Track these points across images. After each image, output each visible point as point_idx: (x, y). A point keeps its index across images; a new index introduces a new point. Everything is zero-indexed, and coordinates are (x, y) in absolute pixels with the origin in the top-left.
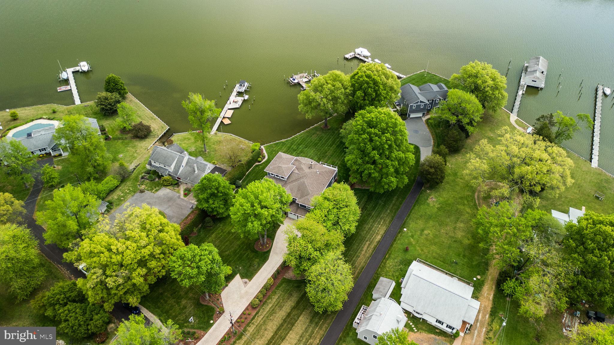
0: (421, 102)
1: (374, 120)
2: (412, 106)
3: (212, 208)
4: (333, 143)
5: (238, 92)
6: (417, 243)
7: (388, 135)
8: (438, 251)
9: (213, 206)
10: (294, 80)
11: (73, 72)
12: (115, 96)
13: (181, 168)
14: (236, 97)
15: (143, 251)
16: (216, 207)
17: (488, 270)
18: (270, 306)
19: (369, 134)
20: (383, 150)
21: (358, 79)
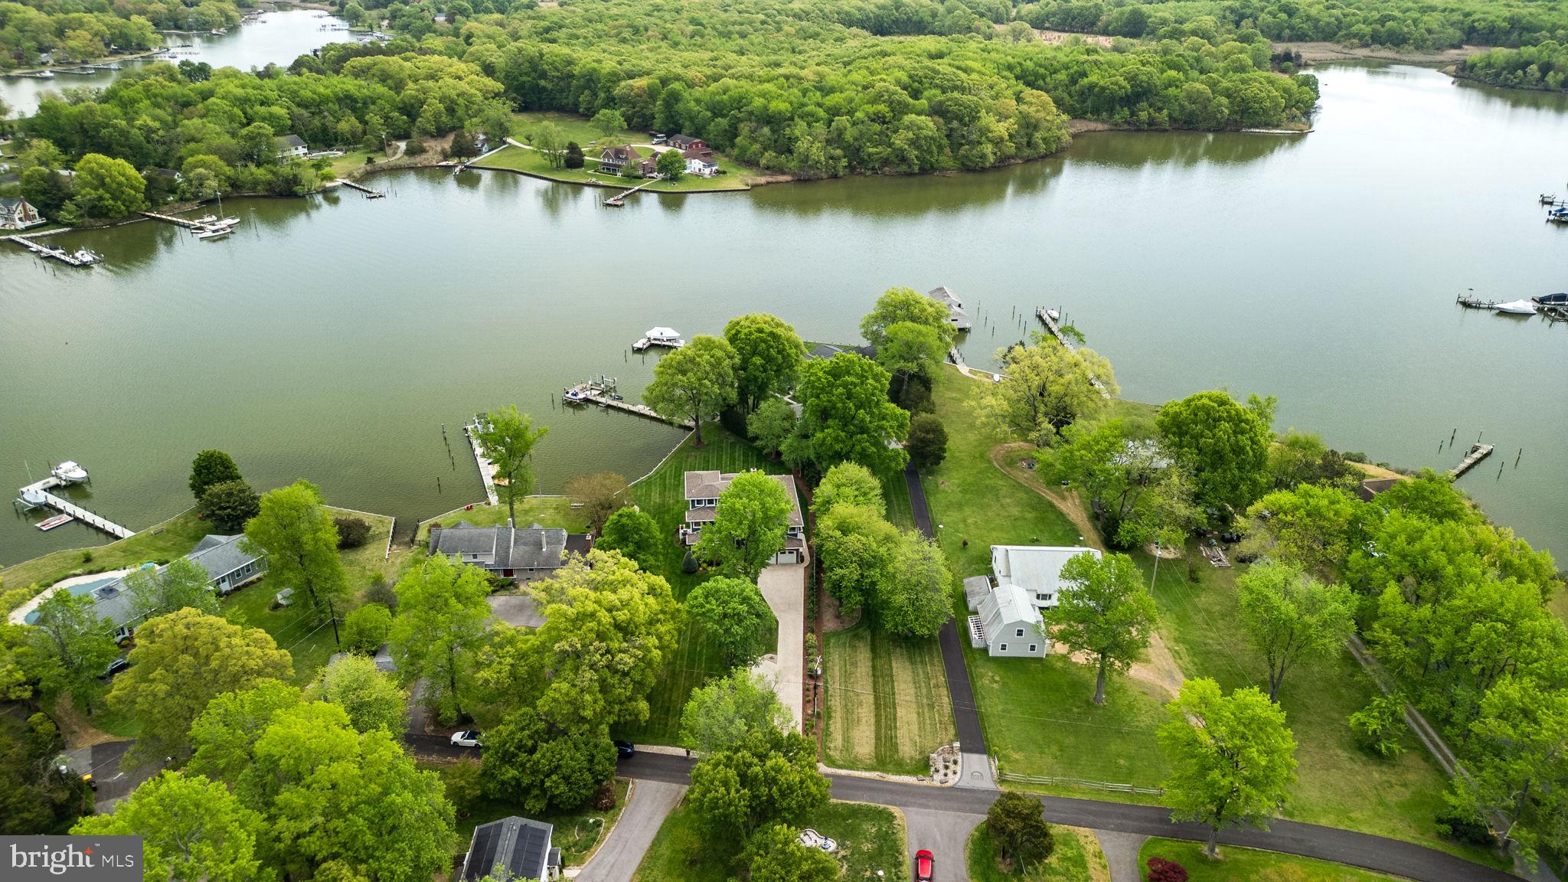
10: (574, 395)
11: (46, 490)
13: (511, 552)
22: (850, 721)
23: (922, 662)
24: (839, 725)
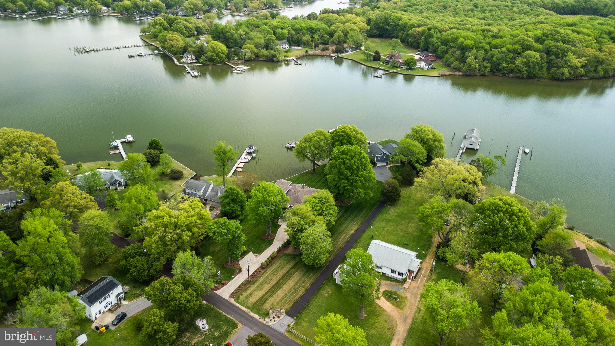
0: (384, 154)
1: (346, 150)
2: (377, 157)
3: (233, 210)
4: (320, 180)
5: (248, 153)
6: (380, 234)
7: (356, 159)
8: (395, 239)
9: (233, 208)
10: (290, 145)
11: (121, 143)
12: (157, 152)
13: (208, 193)
14: (246, 155)
15: (191, 219)
16: (235, 210)
17: (430, 248)
18: (274, 267)
19: (343, 159)
20: (353, 170)
21: (336, 134)
22: (259, 288)
23: (307, 276)
24: (253, 288)
